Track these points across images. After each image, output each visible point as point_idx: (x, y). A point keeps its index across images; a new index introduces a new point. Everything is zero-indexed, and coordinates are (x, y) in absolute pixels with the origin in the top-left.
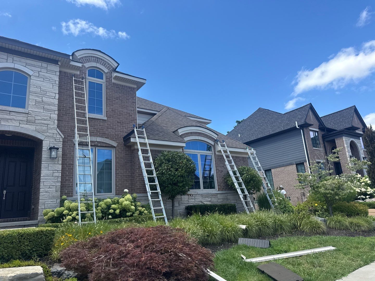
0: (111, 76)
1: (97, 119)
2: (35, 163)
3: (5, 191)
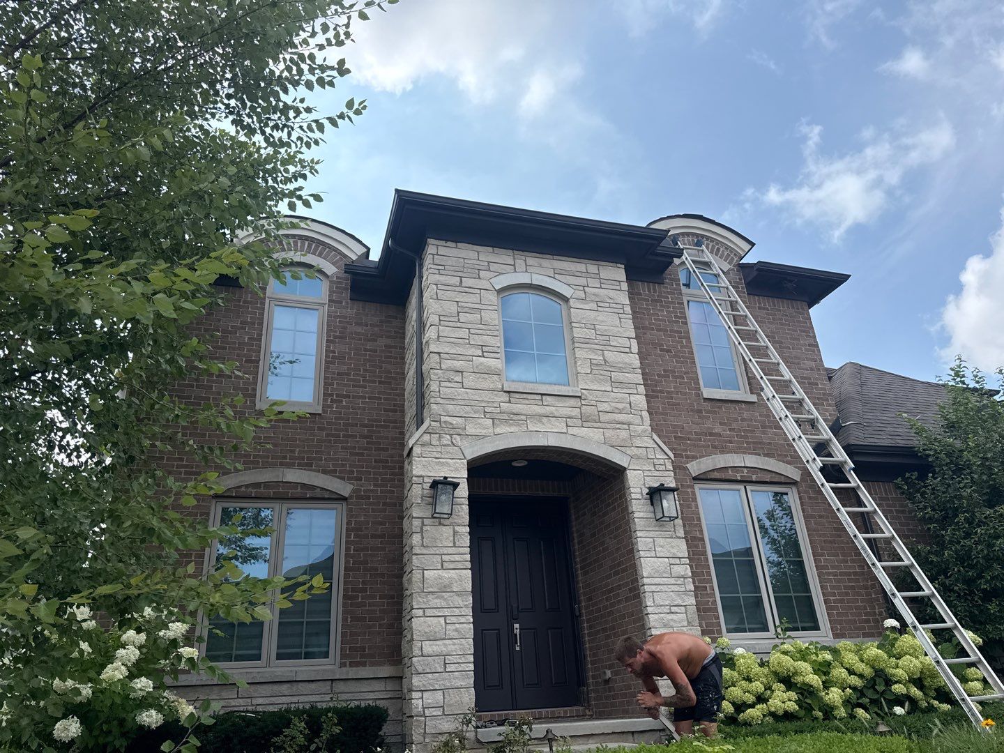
0: (741, 279)
1: (731, 402)
3: (517, 626)
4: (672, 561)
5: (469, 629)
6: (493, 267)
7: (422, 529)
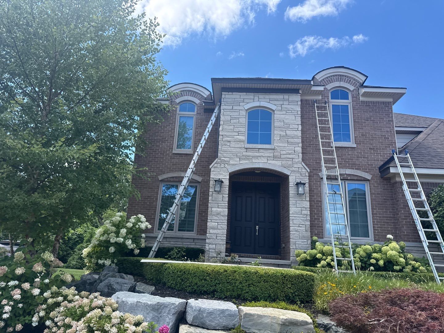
0: (359, 93)
1: (344, 147)
2: (281, 199)
3: (257, 227)
4: (302, 209)
5: (225, 227)
6: (245, 101)
7: (212, 195)
